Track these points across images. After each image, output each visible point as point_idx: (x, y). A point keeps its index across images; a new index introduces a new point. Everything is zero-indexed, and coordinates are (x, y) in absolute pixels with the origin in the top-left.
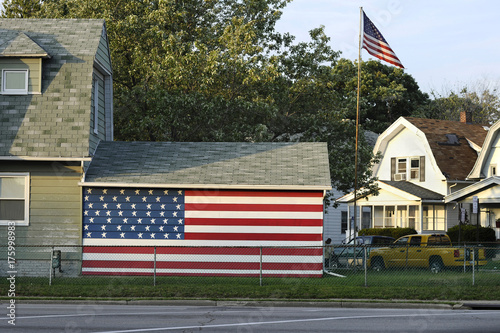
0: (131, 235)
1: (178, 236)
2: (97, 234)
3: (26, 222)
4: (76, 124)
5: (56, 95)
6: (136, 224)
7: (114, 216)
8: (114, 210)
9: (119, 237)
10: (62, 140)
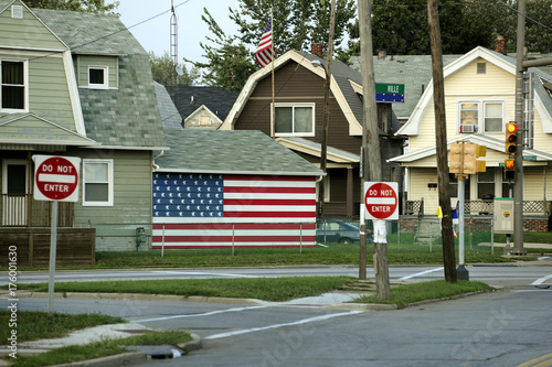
0: (187, 214)
1: (219, 214)
2: (162, 214)
3: (110, 203)
4: (150, 117)
5: (129, 90)
6: (190, 204)
7: (175, 198)
8: (175, 192)
9: (178, 216)
10: (144, 132)
